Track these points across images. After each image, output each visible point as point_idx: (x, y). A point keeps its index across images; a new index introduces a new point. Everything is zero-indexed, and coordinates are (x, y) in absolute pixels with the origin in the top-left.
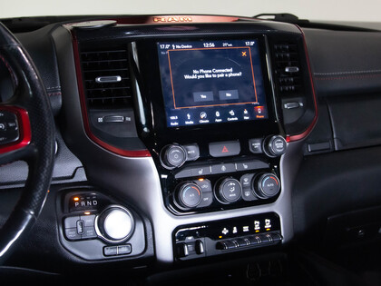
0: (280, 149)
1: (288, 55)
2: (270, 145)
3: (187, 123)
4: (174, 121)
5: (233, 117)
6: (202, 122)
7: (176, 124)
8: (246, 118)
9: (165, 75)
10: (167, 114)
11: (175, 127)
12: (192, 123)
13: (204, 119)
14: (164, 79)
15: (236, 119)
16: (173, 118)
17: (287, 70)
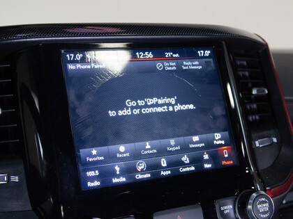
0: (265, 213)
1: (247, 74)
2: (250, 207)
3: (115, 180)
4: (92, 179)
5: (188, 165)
6: (140, 177)
7: (97, 183)
8: (207, 166)
9: (76, 103)
10: (81, 168)
11: (95, 189)
12: (123, 179)
13: (142, 172)
14: (74, 109)
15: (193, 168)
16: (91, 174)
17: (254, 92)
